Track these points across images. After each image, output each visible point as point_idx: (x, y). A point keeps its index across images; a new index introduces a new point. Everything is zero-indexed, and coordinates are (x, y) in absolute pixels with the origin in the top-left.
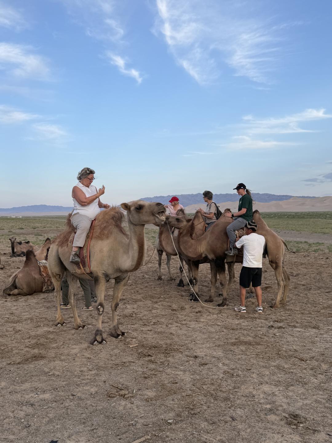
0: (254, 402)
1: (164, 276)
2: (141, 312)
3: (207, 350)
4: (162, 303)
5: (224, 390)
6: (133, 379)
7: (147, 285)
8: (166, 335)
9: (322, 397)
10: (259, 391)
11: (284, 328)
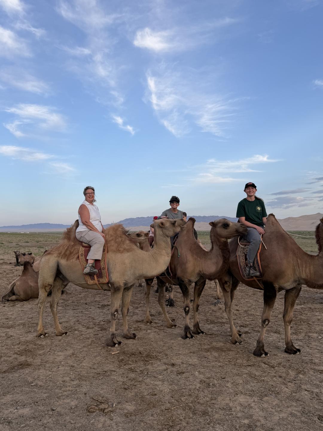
0: (232, 416)
3: (184, 357)
4: (142, 308)
5: (201, 401)
6: (113, 391)
8: (146, 341)
9: (297, 409)
10: (236, 403)
11: (250, 333)
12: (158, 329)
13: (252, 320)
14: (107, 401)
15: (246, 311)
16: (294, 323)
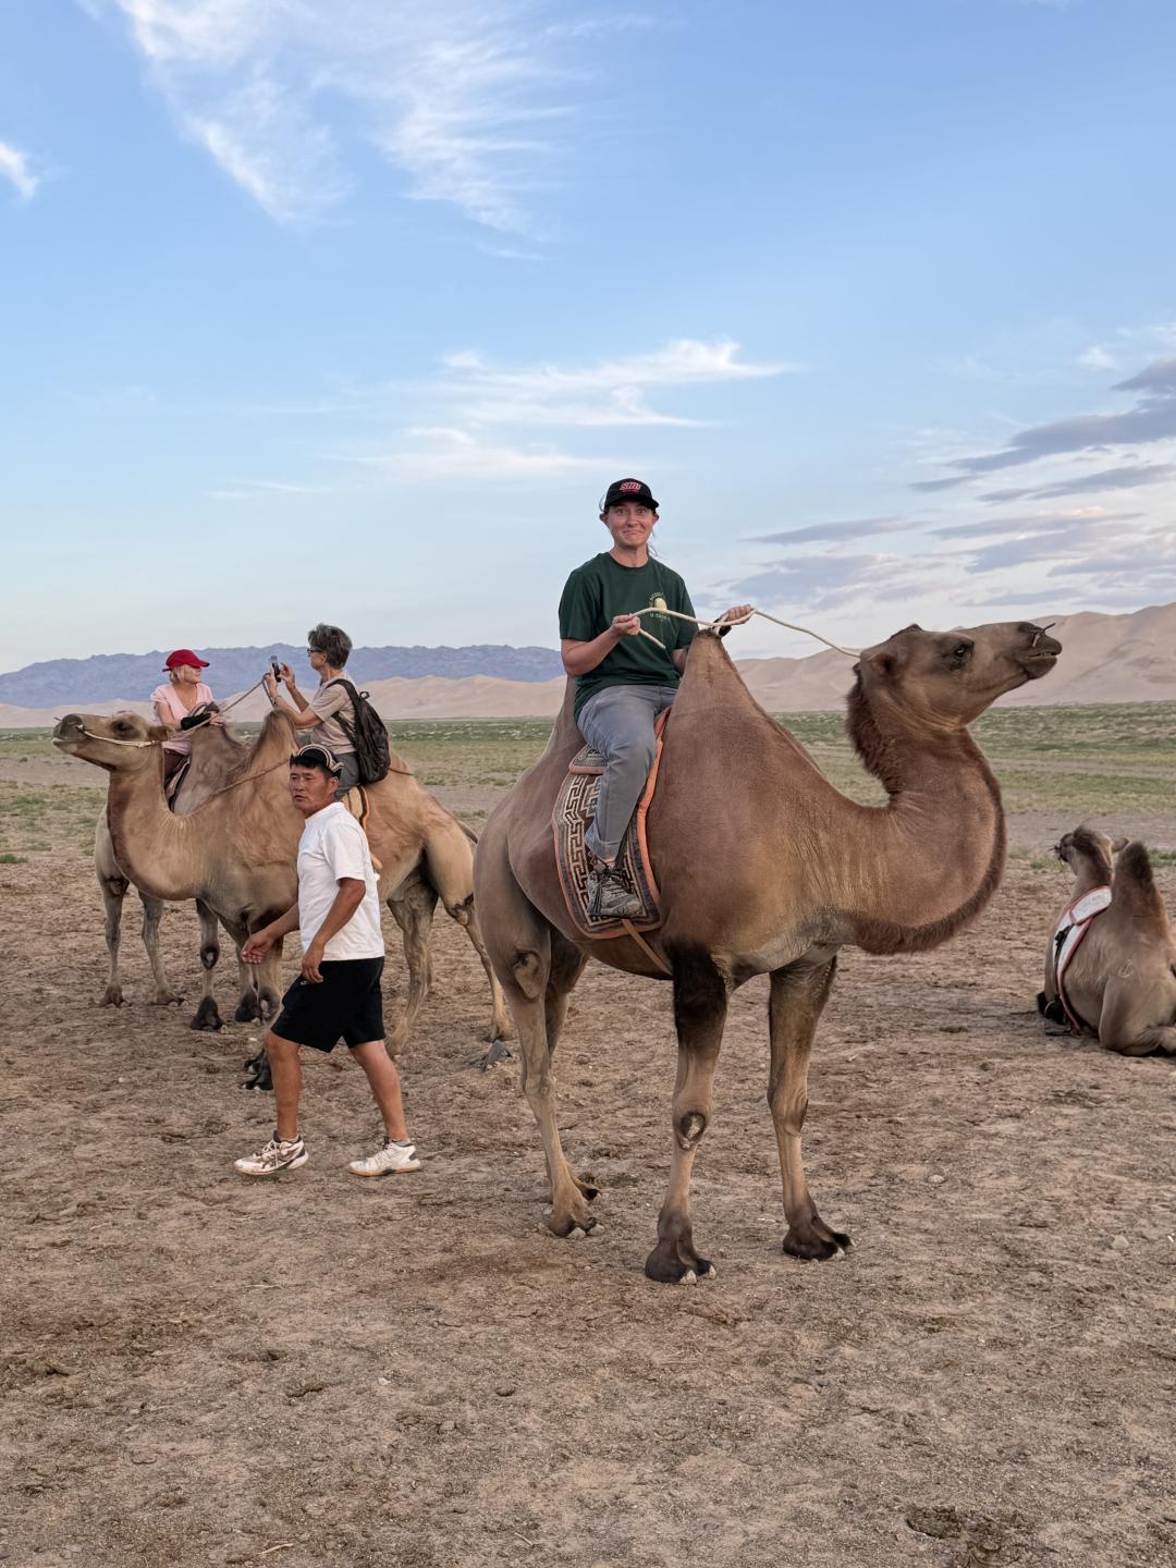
0: (540, 1555)
1: (131, 986)
2: (22, 1160)
3: (324, 1317)
4: (122, 1107)
5: (401, 1509)
7: (53, 1029)
8: (138, 1262)
9: (821, 1492)
10: (558, 1497)
11: (635, 1181)
13: (650, 1124)
15: (623, 1086)
16: (831, 1122)
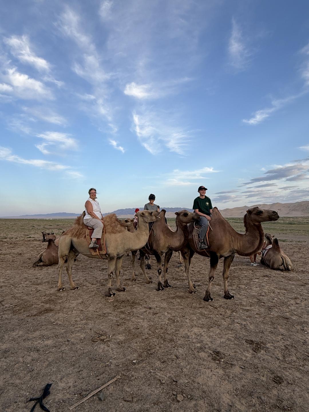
0: (190, 342)
3: (157, 303)
5: (169, 333)
6: (110, 326)
8: (132, 293)
9: (232, 336)
10: (192, 333)
11: (201, 286)
12: (141, 285)
13: (203, 277)
14: (105, 334)
15: (198, 271)
16: (230, 278)
